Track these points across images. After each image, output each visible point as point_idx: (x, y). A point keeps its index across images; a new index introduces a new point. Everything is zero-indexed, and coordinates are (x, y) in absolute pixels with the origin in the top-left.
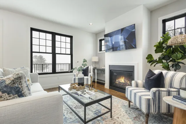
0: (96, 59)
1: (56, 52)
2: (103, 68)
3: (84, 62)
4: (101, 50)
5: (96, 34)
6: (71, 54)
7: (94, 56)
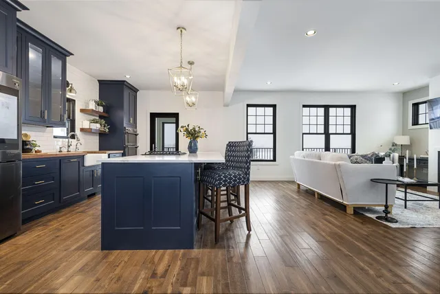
0: (404, 140)
1: (330, 132)
2: (421, 156)
3: (393, 145)
4: (415, 122)
5: (405, 94)
6: (353, 133)
7: (398, 134)
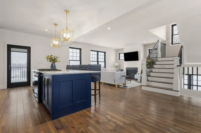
0: (117, 64)
4: (119, 59)
5: (117, 50)
